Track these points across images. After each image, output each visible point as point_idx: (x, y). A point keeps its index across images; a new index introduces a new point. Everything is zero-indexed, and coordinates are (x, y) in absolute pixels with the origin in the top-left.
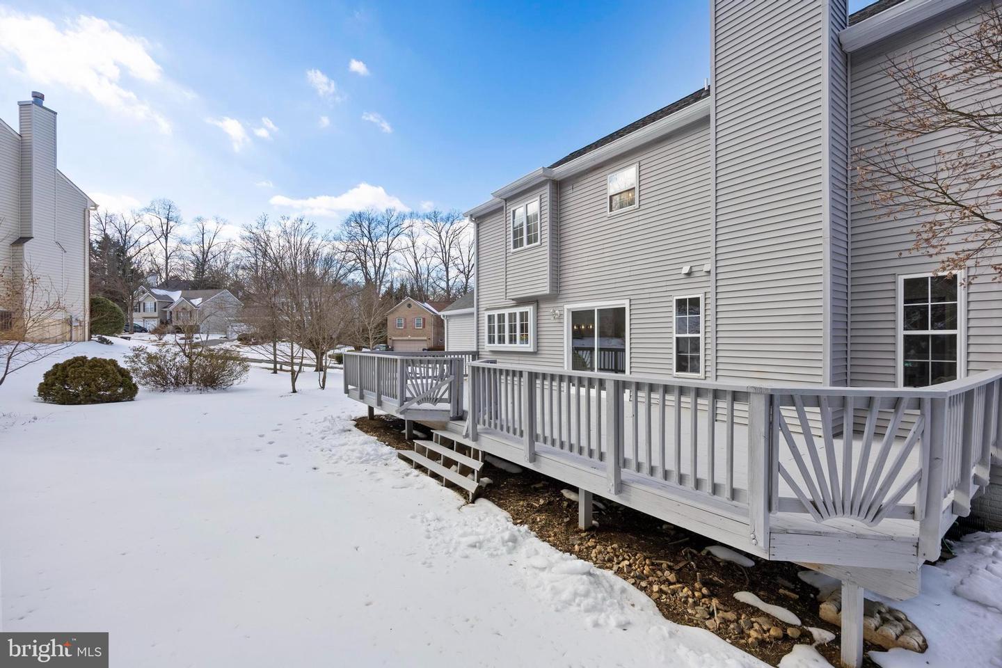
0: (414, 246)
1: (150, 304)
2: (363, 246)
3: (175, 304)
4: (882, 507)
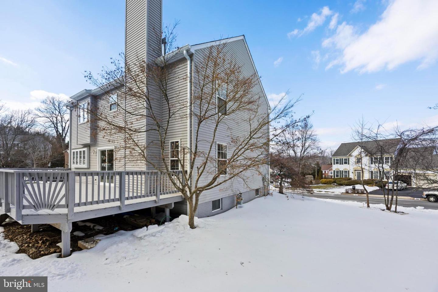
4: (54, 205)
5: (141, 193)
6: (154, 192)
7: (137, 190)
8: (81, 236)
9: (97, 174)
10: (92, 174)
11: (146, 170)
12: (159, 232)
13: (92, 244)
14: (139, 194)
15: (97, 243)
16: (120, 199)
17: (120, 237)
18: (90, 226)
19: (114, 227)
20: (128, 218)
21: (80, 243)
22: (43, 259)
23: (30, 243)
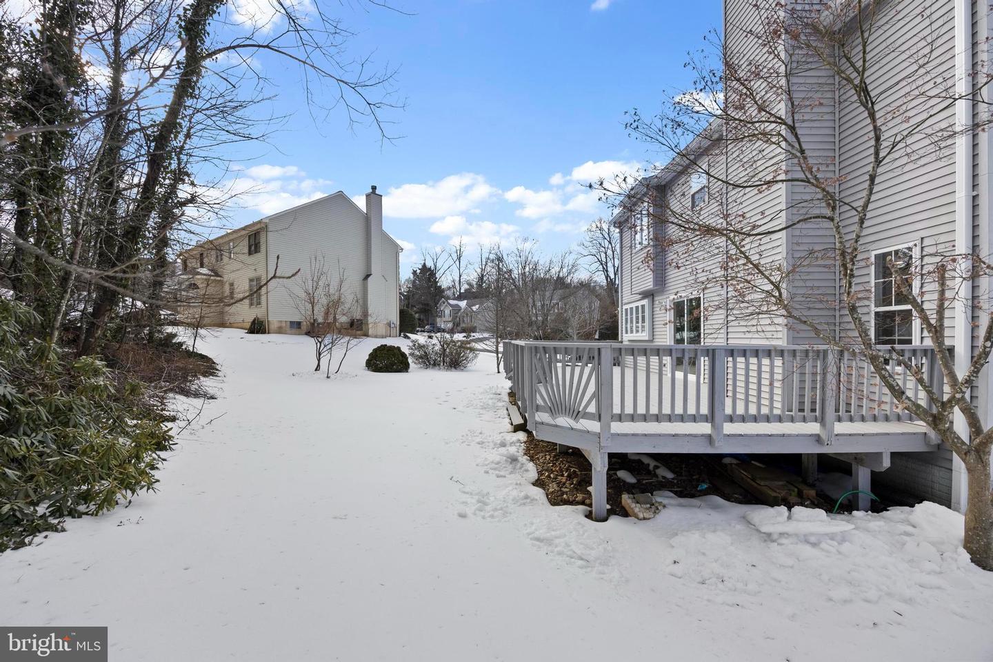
1: (447, 312)
3: (462, 310)
4: (579, 412)
5: (772, 408)
6: (813, 410)
7: (759, 397)
8: (628, 483)
9: (669, 352)
10: (658, 352)
11: (786, 345)
12: (832, 537)
13: (647, 509)
14: (765, 411)
15: (657, 511)
16: (711, 418)
17: (710, 511)
18: (649, 465)
19: (700, 481)
20: (733, 466)
21: (626, 499)
22: (563, 510)
23: (552, 472)
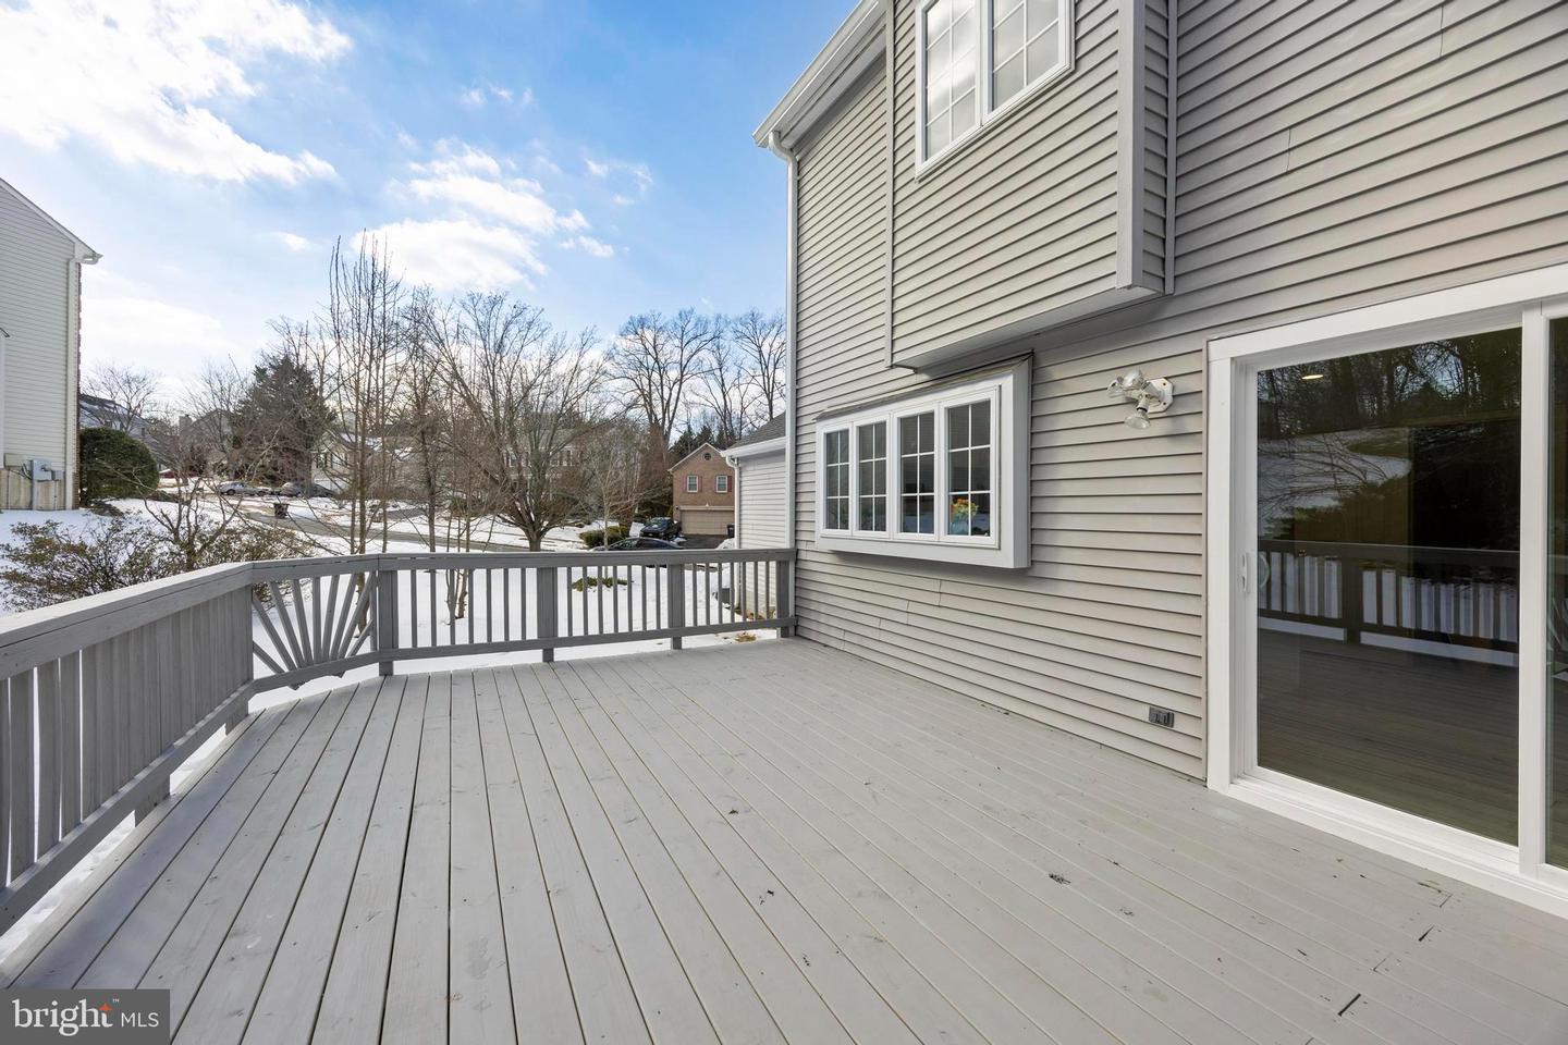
0: (720, 369)
1: (338, 456)
2: (647, 369)
